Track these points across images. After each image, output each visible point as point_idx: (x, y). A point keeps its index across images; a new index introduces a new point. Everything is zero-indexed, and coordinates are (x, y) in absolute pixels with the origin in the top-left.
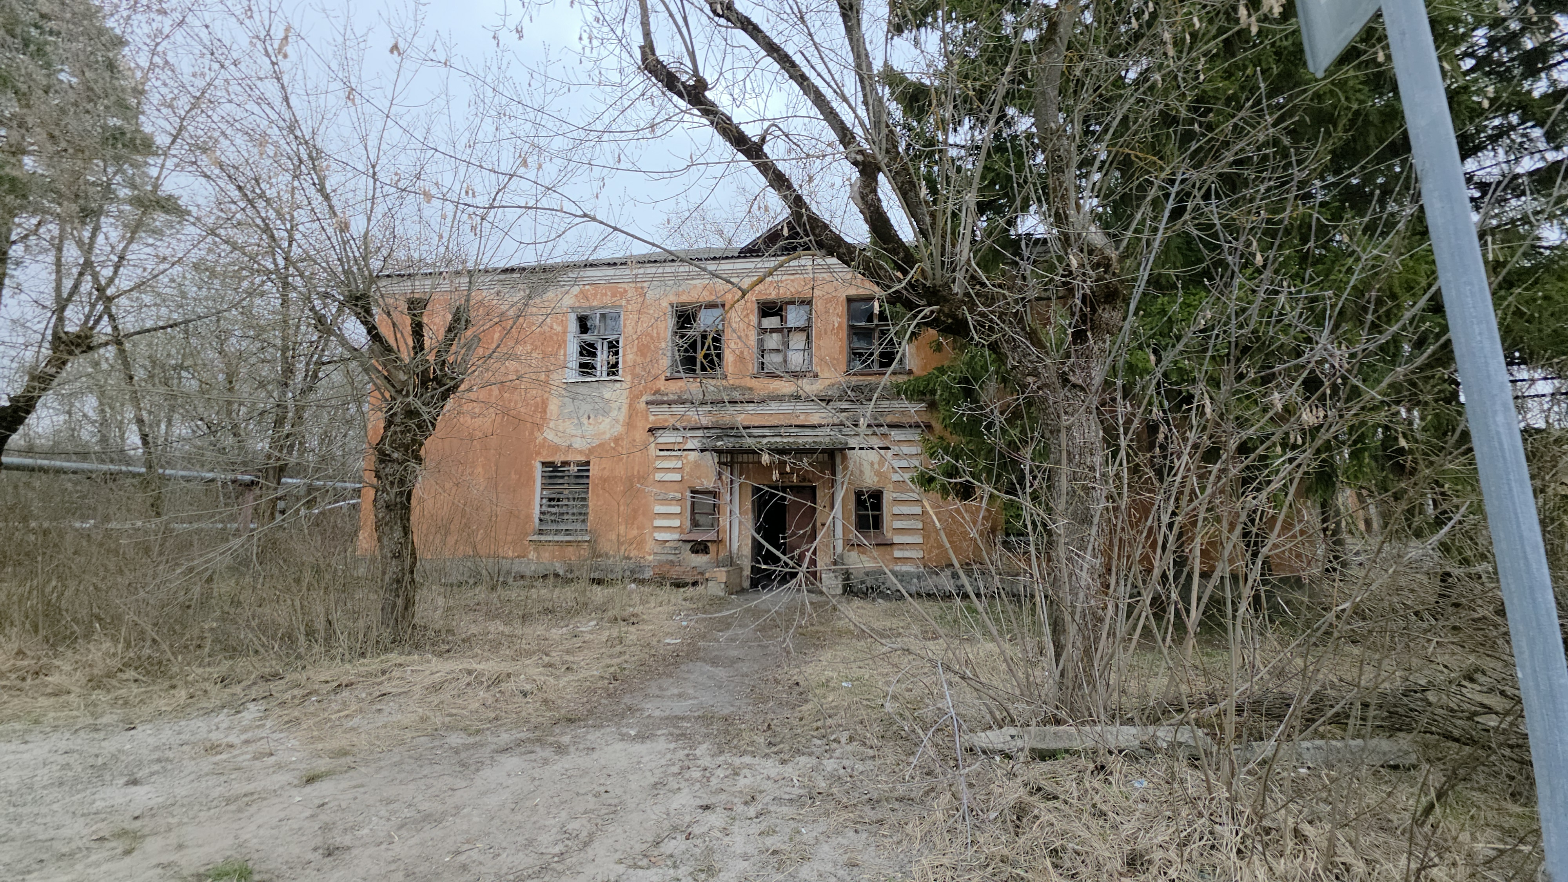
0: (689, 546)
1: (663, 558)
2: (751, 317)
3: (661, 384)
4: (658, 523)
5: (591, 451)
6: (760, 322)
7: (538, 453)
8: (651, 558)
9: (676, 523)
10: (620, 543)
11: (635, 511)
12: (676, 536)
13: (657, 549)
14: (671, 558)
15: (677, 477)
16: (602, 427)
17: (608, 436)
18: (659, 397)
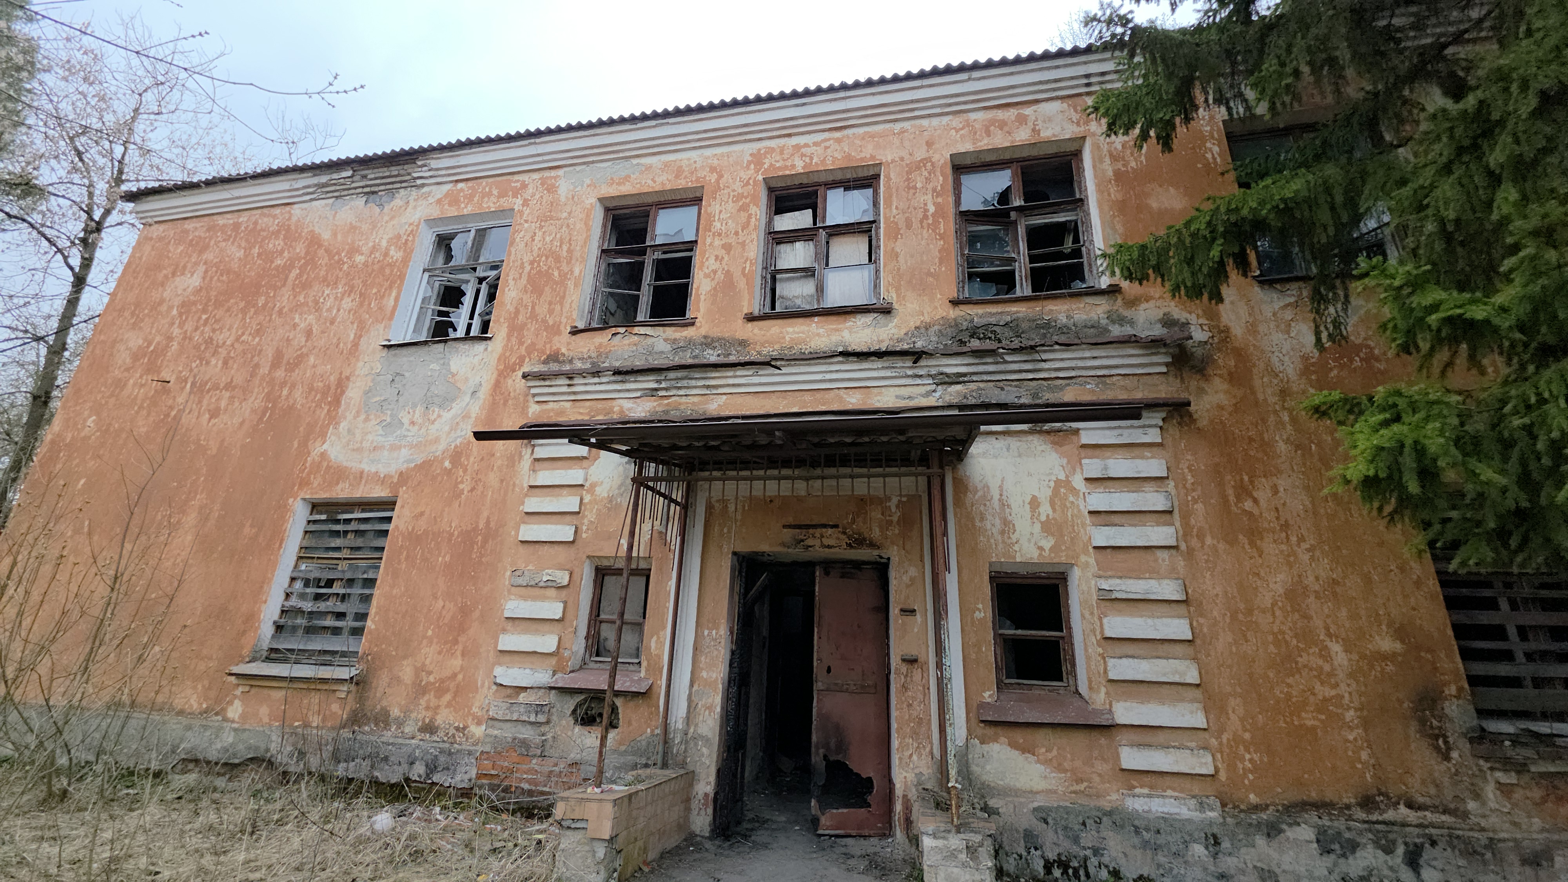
0: (571, 703)
1: (507, 732)
2: (753, 209)
3: (564, 344)
4: (510, 641)
5: (403, 478)
6: (770, 222)
7: (304, 483)
8: (478, 731)
9: (548, 643)
10: (421, 689)
11: (465, 611)
12: (543, 677)
13: (498, 710)
14: (526, 733)
15: (565, 532)
16: (433, 428)
17: (442, 446)
18: (554, 367)
